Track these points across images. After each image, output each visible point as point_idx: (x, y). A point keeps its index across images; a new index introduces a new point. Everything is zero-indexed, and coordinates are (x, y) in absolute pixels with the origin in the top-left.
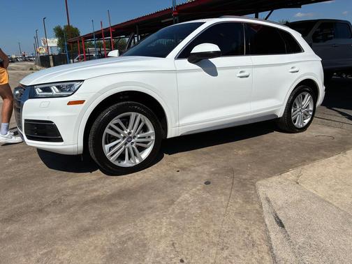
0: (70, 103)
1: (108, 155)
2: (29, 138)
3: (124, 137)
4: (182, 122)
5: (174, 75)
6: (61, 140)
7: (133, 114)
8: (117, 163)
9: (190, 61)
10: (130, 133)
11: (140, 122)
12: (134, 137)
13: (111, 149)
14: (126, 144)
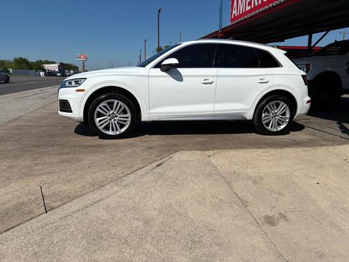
0: (77, 91)
1: (98, 124)
2: (61, 110)
3: (109, 116)
4: (152, 111)
5: (146, 79)
6: (71, 112)
7: (116, 101)
8: (103, 131)
9: (161, 70)
10: (113, 113)
11: (121, 107)
12: (116, 116)
13: (100, 121)
14: (110, 120)
